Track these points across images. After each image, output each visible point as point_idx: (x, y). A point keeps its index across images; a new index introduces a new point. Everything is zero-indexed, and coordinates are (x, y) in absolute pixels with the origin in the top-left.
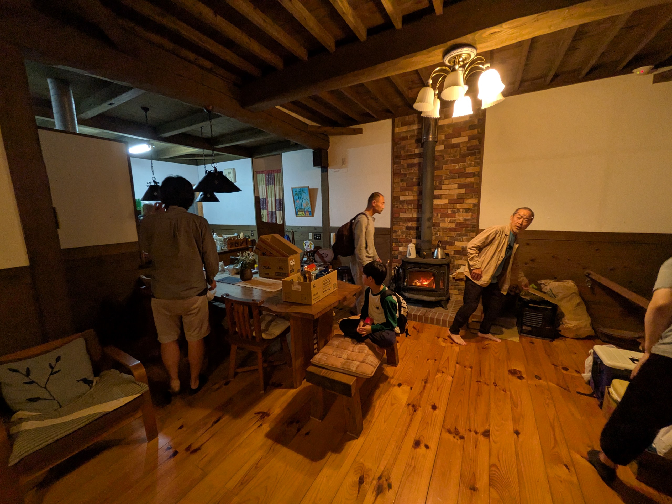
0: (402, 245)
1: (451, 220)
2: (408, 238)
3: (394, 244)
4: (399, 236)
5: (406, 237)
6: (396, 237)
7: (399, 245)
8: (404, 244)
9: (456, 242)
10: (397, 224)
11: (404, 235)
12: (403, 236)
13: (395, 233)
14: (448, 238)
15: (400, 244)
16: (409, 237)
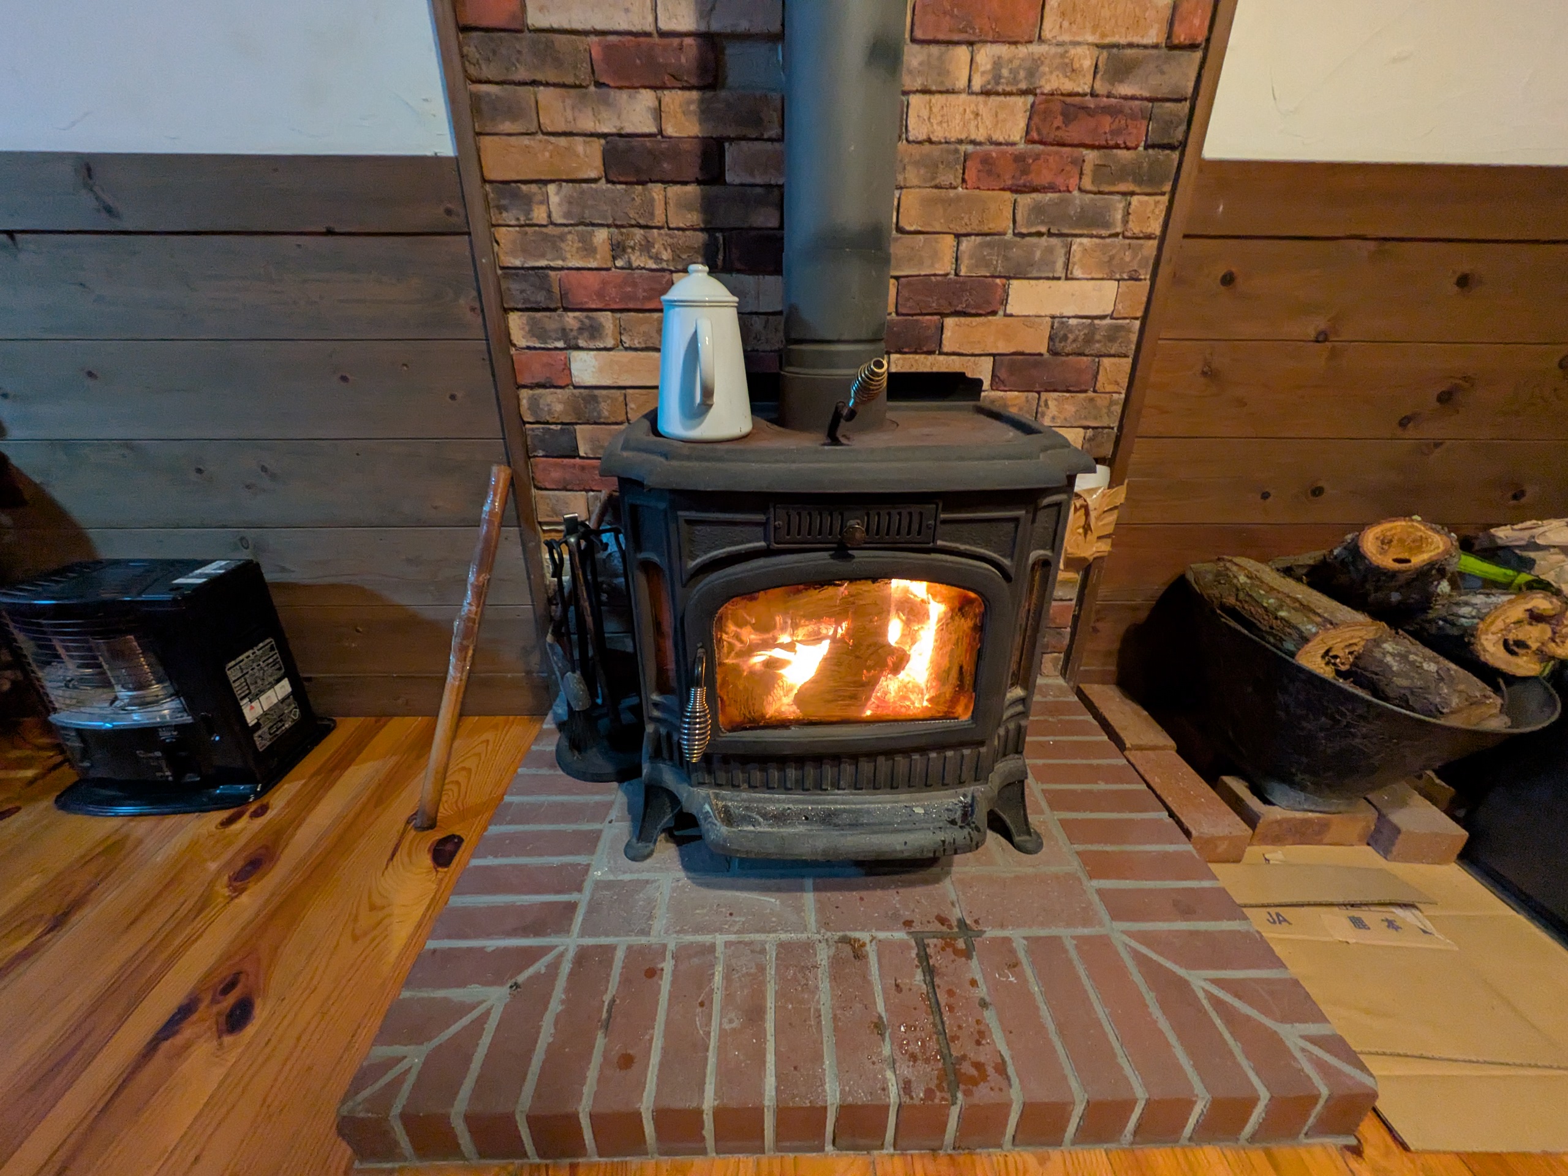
0: (594, 331)
1: (997, 64)
2: (638, 260)
3: (516, 323)
4: (554, 244)
5: (618, 249)
6: (525, 251)
7: (564, 333)
8: (607, 319)
9: (1015, 283)
10: (513, 112)
11: (601, 236)
12: (589, 249)
13: (509, 217)
14: (966, 244)
15: (571, 319)
16: (646, 247)
